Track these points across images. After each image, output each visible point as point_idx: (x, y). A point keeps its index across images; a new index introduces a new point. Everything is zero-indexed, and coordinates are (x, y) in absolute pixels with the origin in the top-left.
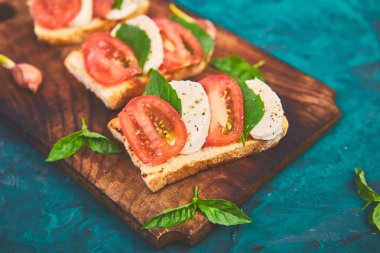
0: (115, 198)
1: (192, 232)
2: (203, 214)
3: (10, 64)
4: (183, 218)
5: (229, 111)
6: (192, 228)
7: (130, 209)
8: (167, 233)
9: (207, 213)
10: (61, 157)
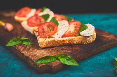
0: (27, 55)
1: (53, 65)
2: (59, 60)
3: (3, 24)
4: (51, 61)
5: (75, 28)
6: (54, 64)
7: (31, 58)
8: (44, 65)
9: (61, 59)
10: (12, 45)
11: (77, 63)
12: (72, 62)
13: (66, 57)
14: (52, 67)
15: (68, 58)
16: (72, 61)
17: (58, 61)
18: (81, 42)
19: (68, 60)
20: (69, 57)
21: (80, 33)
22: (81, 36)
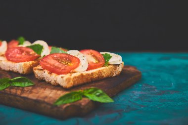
1: (83, 104)
2: (87, 97)
4: (76, 100)
6: (83, 102)
8: (68, 106)
11: (110, 99)
12: (104, 98)
13: (95, 92)
14: (82, 107)
15: (98, 94)
16: (104, 96)
17: (86, 99)
18: (110, 73)
19: (98, 96)
20: (100, 91)
21: (109, 61)
22: (110, 65)
